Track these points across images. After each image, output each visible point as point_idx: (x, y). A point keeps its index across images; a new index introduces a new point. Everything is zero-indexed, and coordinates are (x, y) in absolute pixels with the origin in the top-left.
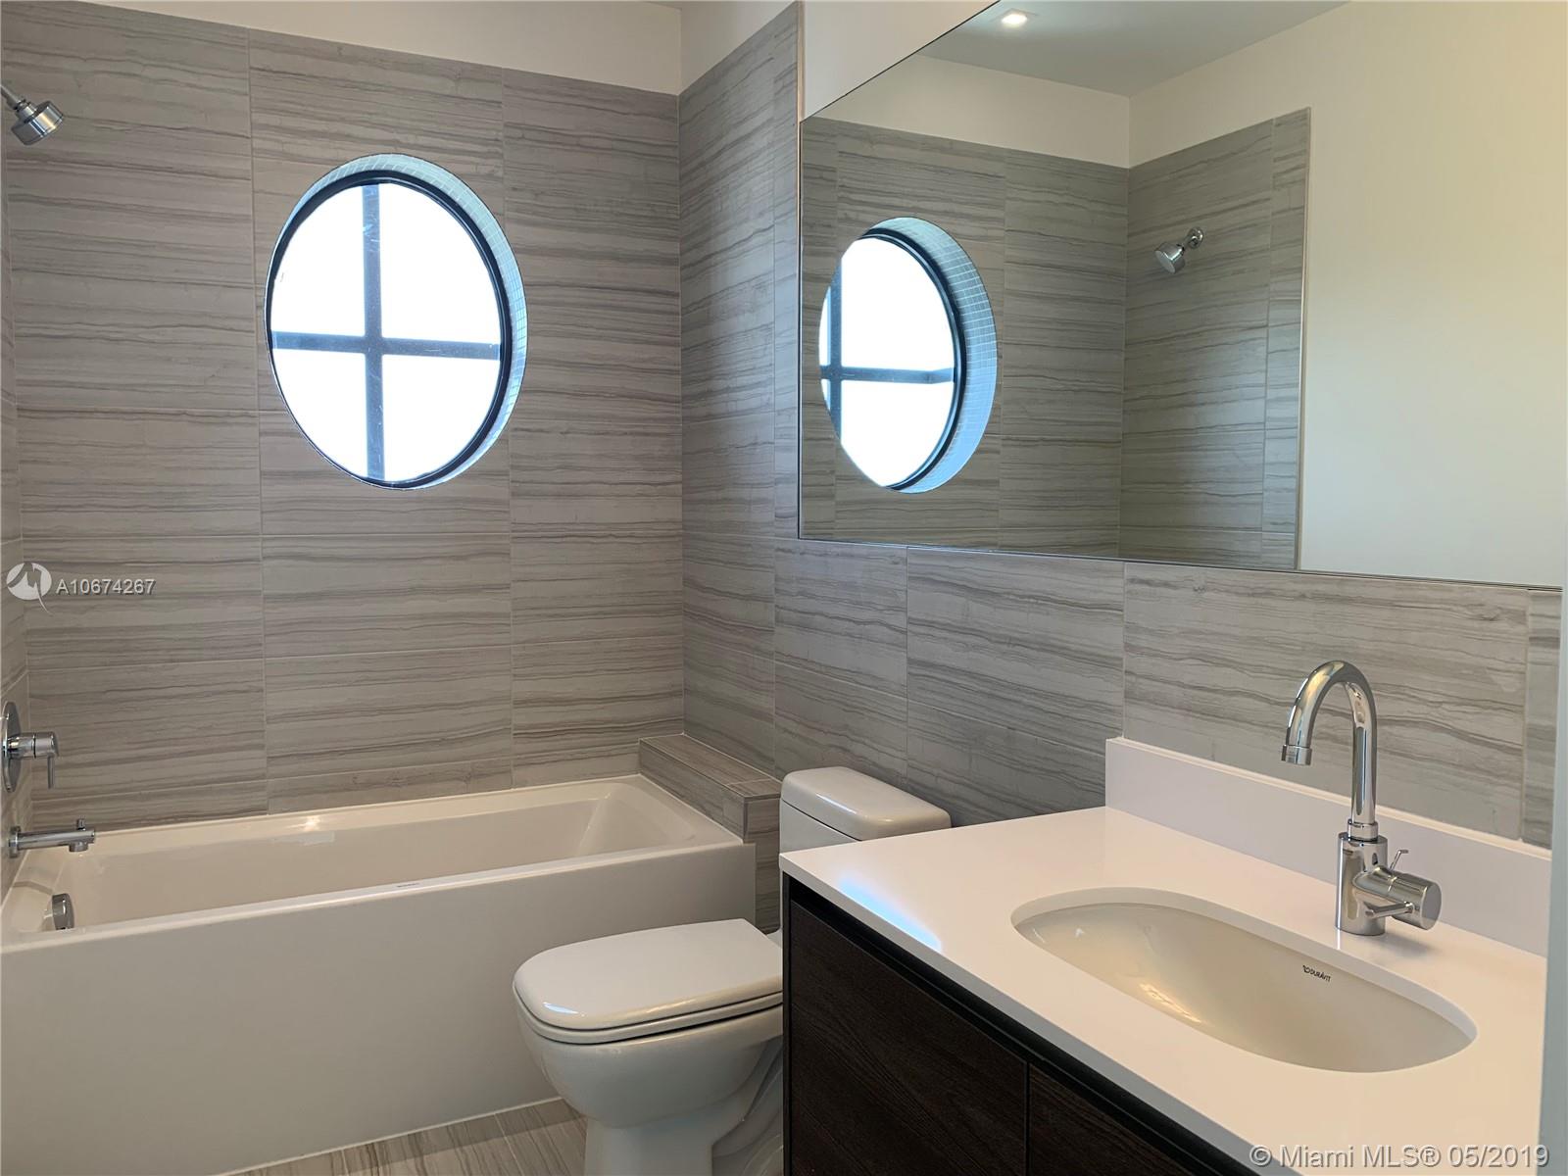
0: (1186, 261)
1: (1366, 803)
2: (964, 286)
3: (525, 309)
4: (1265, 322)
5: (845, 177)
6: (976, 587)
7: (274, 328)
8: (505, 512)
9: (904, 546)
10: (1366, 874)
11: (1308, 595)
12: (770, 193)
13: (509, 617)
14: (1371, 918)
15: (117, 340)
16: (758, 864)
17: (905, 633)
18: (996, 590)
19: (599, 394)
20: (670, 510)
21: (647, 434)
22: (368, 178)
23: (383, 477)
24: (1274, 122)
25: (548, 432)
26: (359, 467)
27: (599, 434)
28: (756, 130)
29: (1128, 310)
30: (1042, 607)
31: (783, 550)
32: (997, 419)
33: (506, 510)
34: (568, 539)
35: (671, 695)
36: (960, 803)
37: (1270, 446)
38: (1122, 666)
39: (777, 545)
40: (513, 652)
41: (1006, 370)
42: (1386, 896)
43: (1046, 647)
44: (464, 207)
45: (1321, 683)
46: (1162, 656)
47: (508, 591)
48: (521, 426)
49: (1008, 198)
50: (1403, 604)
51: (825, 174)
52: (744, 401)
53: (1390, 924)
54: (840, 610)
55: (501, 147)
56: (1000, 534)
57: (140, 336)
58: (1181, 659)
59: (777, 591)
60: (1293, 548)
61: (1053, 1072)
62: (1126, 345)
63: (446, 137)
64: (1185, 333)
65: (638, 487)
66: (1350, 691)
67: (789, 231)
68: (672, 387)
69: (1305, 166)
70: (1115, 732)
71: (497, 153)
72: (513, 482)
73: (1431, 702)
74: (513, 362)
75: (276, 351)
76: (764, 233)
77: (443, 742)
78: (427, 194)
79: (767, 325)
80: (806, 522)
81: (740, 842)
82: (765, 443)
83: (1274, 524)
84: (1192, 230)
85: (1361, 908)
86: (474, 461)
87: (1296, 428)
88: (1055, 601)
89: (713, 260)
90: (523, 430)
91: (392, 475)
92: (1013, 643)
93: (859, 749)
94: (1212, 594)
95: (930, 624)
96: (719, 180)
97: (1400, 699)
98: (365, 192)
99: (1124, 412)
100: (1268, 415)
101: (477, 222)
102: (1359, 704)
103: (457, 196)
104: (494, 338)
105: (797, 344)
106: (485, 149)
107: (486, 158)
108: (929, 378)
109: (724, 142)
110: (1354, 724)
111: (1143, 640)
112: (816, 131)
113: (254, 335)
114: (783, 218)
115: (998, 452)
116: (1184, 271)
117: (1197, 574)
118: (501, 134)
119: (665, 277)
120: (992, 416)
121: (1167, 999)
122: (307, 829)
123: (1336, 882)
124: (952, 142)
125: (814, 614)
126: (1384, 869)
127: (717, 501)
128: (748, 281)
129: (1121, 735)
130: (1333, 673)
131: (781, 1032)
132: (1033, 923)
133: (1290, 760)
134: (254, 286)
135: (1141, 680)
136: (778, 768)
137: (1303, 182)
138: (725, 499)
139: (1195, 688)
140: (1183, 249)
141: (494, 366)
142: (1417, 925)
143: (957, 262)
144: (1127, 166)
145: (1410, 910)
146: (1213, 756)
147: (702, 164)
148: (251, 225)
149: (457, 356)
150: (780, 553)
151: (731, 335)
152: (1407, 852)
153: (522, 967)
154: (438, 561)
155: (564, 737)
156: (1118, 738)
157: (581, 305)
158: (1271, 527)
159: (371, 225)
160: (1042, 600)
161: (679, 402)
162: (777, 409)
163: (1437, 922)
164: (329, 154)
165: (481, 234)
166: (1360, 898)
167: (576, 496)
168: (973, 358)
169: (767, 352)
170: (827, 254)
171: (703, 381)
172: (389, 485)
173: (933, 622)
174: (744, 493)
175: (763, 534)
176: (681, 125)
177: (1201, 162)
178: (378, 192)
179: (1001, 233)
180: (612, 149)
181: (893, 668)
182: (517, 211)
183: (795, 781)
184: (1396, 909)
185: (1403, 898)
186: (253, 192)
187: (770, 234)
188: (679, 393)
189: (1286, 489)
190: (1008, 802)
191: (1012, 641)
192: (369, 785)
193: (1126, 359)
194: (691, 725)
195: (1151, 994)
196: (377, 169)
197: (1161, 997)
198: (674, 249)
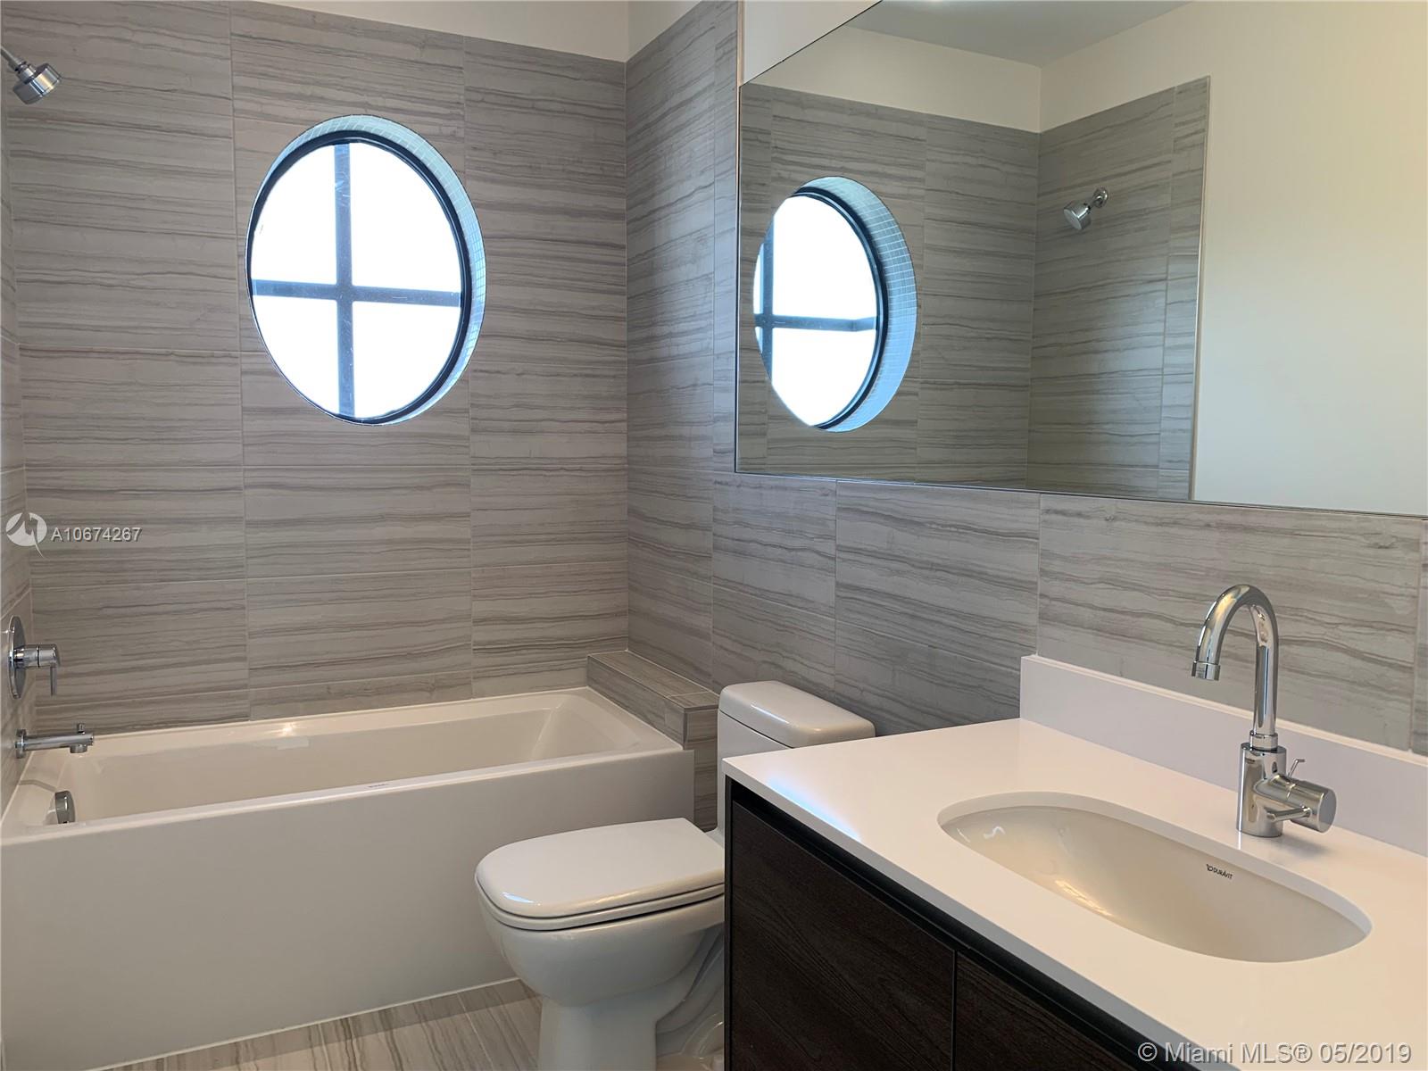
0: (1092, 219)
1: (1267, 718)
2: (886, 241)
3: (484, 260)
4: (1164, 276)
5: (779, 140)
6: (901, 517)
7: (254, 276)
8: (466, 447)
9: (834, 480)
10: (1266, 781)
11: (1213, 524)
12: (712, 153)
13: (469, 543)
14: (1271, 821)
15: (110, 286)
16: (696, 769)
17: (834, 559)
18: (922, 520)
19: (550, 338)
20: (615, 447)
21: (594, 376)
22: (339, 138)
23: (353, 414)
24: (1176, 90)
25: (504, 374)
26: (332, 404)
27: (551, 376)
28: (699, 94)
29: (1036, 265)
30: (963, 535)
31: (719, 483)
32: (916, 364)
33: (467, 444)
34: (525, 472)
35: (617, 615)
36: (884, 714)
37: (1167, 390)
38: (1036, 589)
39: (714, 479)
40: (473, 575)
41: (925, 319)
42: (1285, 802)
43: (968, 573)
44: (428, 165)
45: (1228, 607)
46: (1074, 581)
47: (467, 519)
48: (480, 368)
49: (928, 160)
50: (1303, 533)
51: (760, 137)
52: (686, 345)
53: (1288, 826)
54: (774, 538)
55: (462, 109)
56: (917, 470)
57: (132, 282)
58: (1092, 584)
59: (715, 520)
60: (1187, 484)
61: (981, 961)
62: (1035, 296)
63: (413, 100)
64: (1090, 285)
65: (587, 425)
66: (1255, 612)
67: (729, 187)
68: (618, 333)
69: (1204, 130)
70: (1030, 650)
71: (459, 115)
72: (472, 419)
73: (1328, 623)
74: (472, 308)
75: (256, 298)
76: (705, 190)
77: (410, 656)
78: (395, 153)
79: (707, 275)
80: (742, 458)
81: (679, 748)
82: (704, 384)
83: (1170, 461)
84: (1097, 190)
85: (1260, 812)
86: (438, 399)
87: (1192, 373)
88: (975, 530)
89: (657, 215)
90: (481, 371)
91: (361, 412)
92: (933, 568)
93: (789, 665)
94: (1123, 523)
95: (857, 551)
96: (663, 141)
97: (1297, 620)
98: (336, 150)
99: (1033, 358)
100: (1165, 362)
101: (440, 179)
102: (1263, 625)
103: (422, 154)
104: (456, 287)
105: (735, 292)
106: (448, 111)
107: (450, 120)
108: (853, 326)
109: (667, 106)
110: (1258, 645)
111: (1056, 566)
112: (754, 96)
113: (237, 282)
114: (723, 176)
115: (916, 394)
116: (1088, 228)
117: (1108, 505)
118: (462, 97)
119: (614, 231)
120: (912, 361)
121: (1081, 894)
122: (284, 735)
123: (1237, 788)
124: (877, 108)
125: (751, 541)
126: (1283, 777)
127: (660, 438)
128: (690, 234)
129: (1035, 653)
130: (1240, 596)
131: (722, 920)
132: (959, 823)
133: (1200, 676)
134: (235, 236)
135: (1053, 603)
136: (715, 682)
137: (1202, 145)
138: (667, 436)
139: (1105, 610)
140: (1089, 208)
141: (455, 313)
142: (1314, 828)
143: (881, 219)
144: (1038, 131)
145: (1308, 814)
146: (1121, 672)
147: (648, 126)
148: (233, 180)
149: (421, 303)
150: (718, 486)
151: (672, 285)
152: (1303, 761)
153: (482, 862)
154: (404, 492)
155: (519, 652)
156: (1033, 656)
157: (532, 256)
158: (1167, 465)
159: (342, 182)
160: (964, 529)
161: (624, 347)
162: (716, 352)
163: (1332, 826)
164: (304, 115)
165: (444, 191)
166: (1260, 802)
167: (530, 432)
168: (894, 308)
169: (707, 299)
170: (760, 210)
171: (646, 327)
172: (360, 422)
173: (860, 549)
174: (685, 431)
175: (703, 468)
176: (628, 90)
177: (1107, 127)
178: (348, 151)
179: (922, 192)
180: (564, 112)
181: (822, 591)
182: (478, 168)
183: (732, 693)
184: (1294, 813)
185: (1301, 803)
186: (235, 149)
187: (711, 191)
188: (624, 338)
189: (1180, 430)
190: (928, 713)
191: (933, 567)
192: (342, 694)
193: (1034, 310)
194: (636, 643)
195: (1067, 890)
196: (349, 129)
197: (1076, 892)
198: (620, 205)
